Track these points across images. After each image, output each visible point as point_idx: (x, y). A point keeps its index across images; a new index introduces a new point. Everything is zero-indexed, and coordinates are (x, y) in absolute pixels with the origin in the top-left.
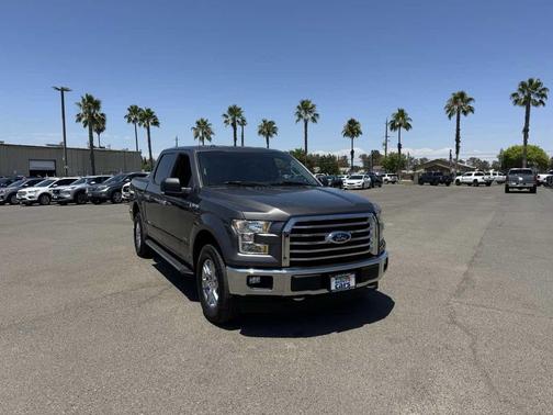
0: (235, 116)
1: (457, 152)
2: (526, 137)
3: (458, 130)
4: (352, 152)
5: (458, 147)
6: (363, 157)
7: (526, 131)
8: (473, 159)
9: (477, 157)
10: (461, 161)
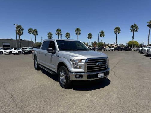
0: (59, 32)
1: (116, 42)
2: (133, 39)
3: (117, 37)
4: (90, 42)
5: (116, 41)
6: (92, 43)
7: (133, 37)
8: (121, 44)
9: (122, 44)
10: (118, 45)
